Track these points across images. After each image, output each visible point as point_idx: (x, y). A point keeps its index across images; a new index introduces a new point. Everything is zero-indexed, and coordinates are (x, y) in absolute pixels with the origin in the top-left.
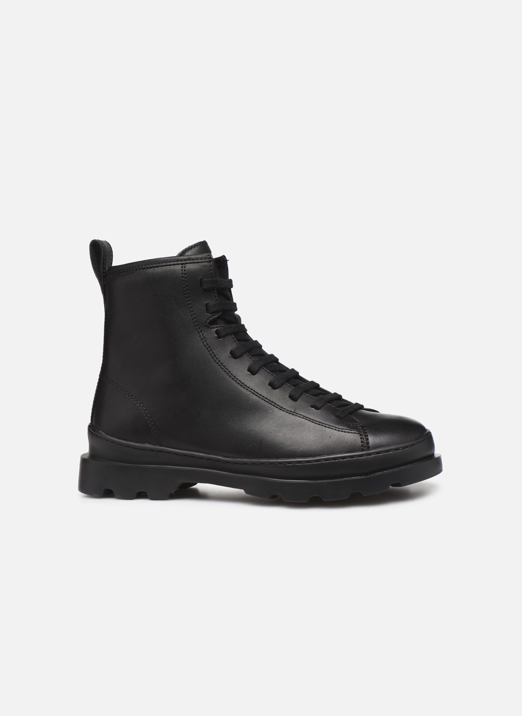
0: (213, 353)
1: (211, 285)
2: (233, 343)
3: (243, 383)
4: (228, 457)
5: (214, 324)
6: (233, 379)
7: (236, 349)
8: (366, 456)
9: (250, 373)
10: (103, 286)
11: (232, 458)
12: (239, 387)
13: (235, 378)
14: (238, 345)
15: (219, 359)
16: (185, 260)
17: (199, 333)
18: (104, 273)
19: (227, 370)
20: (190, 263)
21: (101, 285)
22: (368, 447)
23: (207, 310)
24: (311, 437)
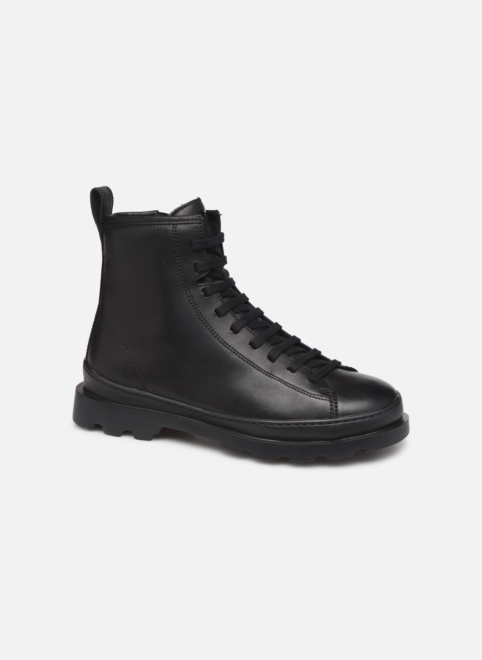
0: (199, 311)
1: (200, 246)
2: (218, 302)
3: (225, 342)
4: (207, 410)
5: (201, 282)
6: (216, 337)
7: (221, 308)
8: (334, 424)
9: (232, 332)
10: (101, 232)
11: (210, 411)
12: (221, 345)
13: (217, 337)
14: (223, 303)
15: (204, 317)
16: (177, 221)
17: (186, 291)
18: (102, 220)
19: (211, 327)
20: (181, 224)
21: (100, 232)
22: (336, 415)
23: (195, 268)
24: (284, 400)
